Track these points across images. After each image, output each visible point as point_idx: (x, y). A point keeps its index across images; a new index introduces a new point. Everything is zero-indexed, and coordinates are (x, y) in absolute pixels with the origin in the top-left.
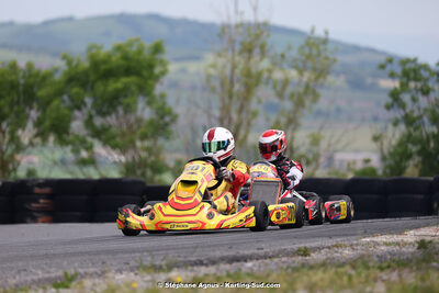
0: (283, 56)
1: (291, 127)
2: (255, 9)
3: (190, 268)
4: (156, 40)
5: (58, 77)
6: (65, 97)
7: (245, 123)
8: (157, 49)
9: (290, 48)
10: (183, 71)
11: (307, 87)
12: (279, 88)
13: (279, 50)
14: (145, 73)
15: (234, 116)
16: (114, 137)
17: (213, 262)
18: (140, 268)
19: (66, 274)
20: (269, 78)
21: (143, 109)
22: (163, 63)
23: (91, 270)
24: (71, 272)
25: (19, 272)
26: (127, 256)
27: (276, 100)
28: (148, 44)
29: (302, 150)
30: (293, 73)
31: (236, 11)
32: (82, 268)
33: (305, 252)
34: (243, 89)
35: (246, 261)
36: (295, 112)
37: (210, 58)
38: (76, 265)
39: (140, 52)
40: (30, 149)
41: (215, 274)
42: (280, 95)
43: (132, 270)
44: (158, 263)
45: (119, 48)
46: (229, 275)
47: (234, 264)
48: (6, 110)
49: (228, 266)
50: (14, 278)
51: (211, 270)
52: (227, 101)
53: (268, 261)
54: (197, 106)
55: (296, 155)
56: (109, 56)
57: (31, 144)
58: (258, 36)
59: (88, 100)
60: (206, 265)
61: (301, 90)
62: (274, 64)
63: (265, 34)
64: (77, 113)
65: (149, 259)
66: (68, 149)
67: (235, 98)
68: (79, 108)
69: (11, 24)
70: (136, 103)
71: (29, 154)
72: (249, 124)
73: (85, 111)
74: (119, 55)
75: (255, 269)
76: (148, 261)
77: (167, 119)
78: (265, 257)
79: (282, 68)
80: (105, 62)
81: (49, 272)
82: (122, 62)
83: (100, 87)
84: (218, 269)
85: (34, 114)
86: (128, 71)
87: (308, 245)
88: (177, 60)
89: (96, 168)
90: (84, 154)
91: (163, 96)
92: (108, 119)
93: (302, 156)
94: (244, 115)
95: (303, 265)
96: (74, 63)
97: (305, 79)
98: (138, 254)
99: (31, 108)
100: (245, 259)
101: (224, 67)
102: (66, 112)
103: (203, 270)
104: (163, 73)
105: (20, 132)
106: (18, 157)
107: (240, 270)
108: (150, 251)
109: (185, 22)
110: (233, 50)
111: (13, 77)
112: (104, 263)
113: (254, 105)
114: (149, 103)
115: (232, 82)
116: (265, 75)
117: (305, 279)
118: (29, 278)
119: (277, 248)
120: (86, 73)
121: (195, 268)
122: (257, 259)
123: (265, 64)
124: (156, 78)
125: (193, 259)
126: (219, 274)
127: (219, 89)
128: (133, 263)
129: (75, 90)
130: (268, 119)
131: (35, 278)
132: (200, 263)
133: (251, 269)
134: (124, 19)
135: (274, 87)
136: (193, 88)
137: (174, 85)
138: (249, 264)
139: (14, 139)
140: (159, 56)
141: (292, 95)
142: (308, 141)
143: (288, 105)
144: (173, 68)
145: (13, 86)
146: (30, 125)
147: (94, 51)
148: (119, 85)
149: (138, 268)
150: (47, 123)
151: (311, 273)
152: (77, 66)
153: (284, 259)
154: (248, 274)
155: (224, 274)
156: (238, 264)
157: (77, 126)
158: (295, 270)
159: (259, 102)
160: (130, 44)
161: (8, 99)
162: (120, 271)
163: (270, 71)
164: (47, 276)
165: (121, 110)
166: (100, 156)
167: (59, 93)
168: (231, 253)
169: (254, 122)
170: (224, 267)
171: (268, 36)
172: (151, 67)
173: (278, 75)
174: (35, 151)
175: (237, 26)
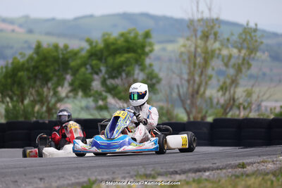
0: (228, 40)
1: (234, 85)
2: (210, 9)
3: (169, 176)
4: (147, 30)
5: (84, 53)
6: (88, 66)
7: (204, 83)
8: (147, 35)
9: (232, 34)
10: (164, 49)
11: (244, 59)
12: (226, 60)
13: (226, 36)
14: (139, 51)
15: (197, 78)
16: (120, 93)
17: (184, 172)
18: (137, 176)
19: (89, 180)
20: (219, 54)
21: (138, 74)
22: (151, 45)
23: (105, 177)
24: (93, 178)
25: (59, 178)
26: (128, 168)
27: (224, 68)
28: (141, 33)
29: (241, 101)
30: (235, 51)
31: (198, 11)
32: (99, 175)
33: (243, 166)
34: (202, 61)
35: (205, 171)
36: (236, 76)
37: (181, 41)
38: (96, 174)
39: (136, 37)
40: (66, 100)
41: (185, 180)
42: (226, 65)
43: (132, 177)
44: (148, 172)
45: (122, 35)
46: (194, 181)
47: (198, 174)
48: (51, 75)
49: (193, 175)
50: (56, 182)
51: (183, 177)
52: (192, 69)
53: (219, 171)
54: (174, 72)
55: (237, 103)
56: (116, 40)
57: (67, 97)
58: (212, 28)
59: (103, 69)
60: (180, 174)
61: (240, 62)
62: (222, 45)
63: (217, 26)
64: (95, 77)
65: (143, 170)
66: (91, 100)
67: (197, 67)
68: (97, 74)
69: (53, 19)
70: (134, 70)
71: (66, 102)
72: (206, 84)
73: (101, 75)
74: (122, 39)
75: (211, 176)
76: (142, 171)
77: (154, 81)
78: (218, 169)
79: (227, 47)
80: (113, 44)
81: (78, 179)
82: (124, 44)
83: (110, 60)
84: (187, 177)
85: (69, 77)
86: (129, 50)
87: (245, 161)
88: (160, 42)
89: (109, 112)
90: (101, 103)
91: (151, 65)
92: (116, 80)
93: (240, 104)
94: (203, 77)
95: (242, 175)
96: (94, 44)
97: (242, 55)
98: (136, 167)
99: (67, 73)
100: (205, 170)
101: (190, 47)
102: (89, 76)
103: (178, 177)
104: (151, 51)
105: (59, 89)
106: (58, 105)
107: (201, 177)
108: (143, 165)
109: (165, 18)
110: (196, 36)
111: (55, 54)
112: (114, 173)
113: (209, 71)
114: (142, 70)
115: (195, 56)
116: (217, 52)
117: (243, 183)
118: (66, 182)
119: (225, 163)
120: (101, 51)
121: (173, 176)
122: (212, 170)
123: (217, 45)
124: (147, 54)
125: (172, 170)
126: (188, 180)
127: (187, 61)
128: (132, 173)
129: (94, 62)
130: (218, 81)
131: (70, 182)
132: (176, 173)
133: (208, 176)
134: (126, 16)
135: (223, 60)
136: (170, 60)
137: (158, 58)
138: (207, 173)
139: (56, 93)
140: (148, 40)
141: (234, 65)
142: (244, 94)
143: (232, 72)
144: (157, 47)
145: (56, 60)
146: (66, 84)
147: (107, 37)
148: (123, 59)
149: (136, 176)
150: (77, 83)
151: (247, 179)
152: (96, 46)
153: (230, 170)
154: (206, 180)
155: (191, 179)
156: (200, 173)
157: (96, 85)
158: (237, 177)
159: (213, 69)
160: (129, 33)
161: (52, 68)
162: (124, 178)
163: (220, 50)
164: (77, 181)
165: (124, 75)
166: (111, 104)
167: (84, 64)
168: (196, 166)
169: (209, 82)
170: (192, 175)
171: (219, 27)
172: (143, 47)
173: (225, 52)
174: (69, 101)
175: (199, 20)
